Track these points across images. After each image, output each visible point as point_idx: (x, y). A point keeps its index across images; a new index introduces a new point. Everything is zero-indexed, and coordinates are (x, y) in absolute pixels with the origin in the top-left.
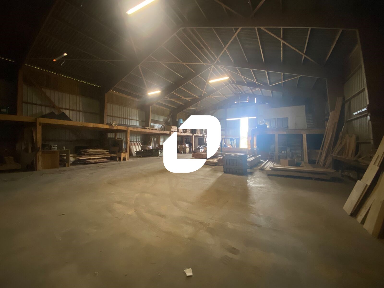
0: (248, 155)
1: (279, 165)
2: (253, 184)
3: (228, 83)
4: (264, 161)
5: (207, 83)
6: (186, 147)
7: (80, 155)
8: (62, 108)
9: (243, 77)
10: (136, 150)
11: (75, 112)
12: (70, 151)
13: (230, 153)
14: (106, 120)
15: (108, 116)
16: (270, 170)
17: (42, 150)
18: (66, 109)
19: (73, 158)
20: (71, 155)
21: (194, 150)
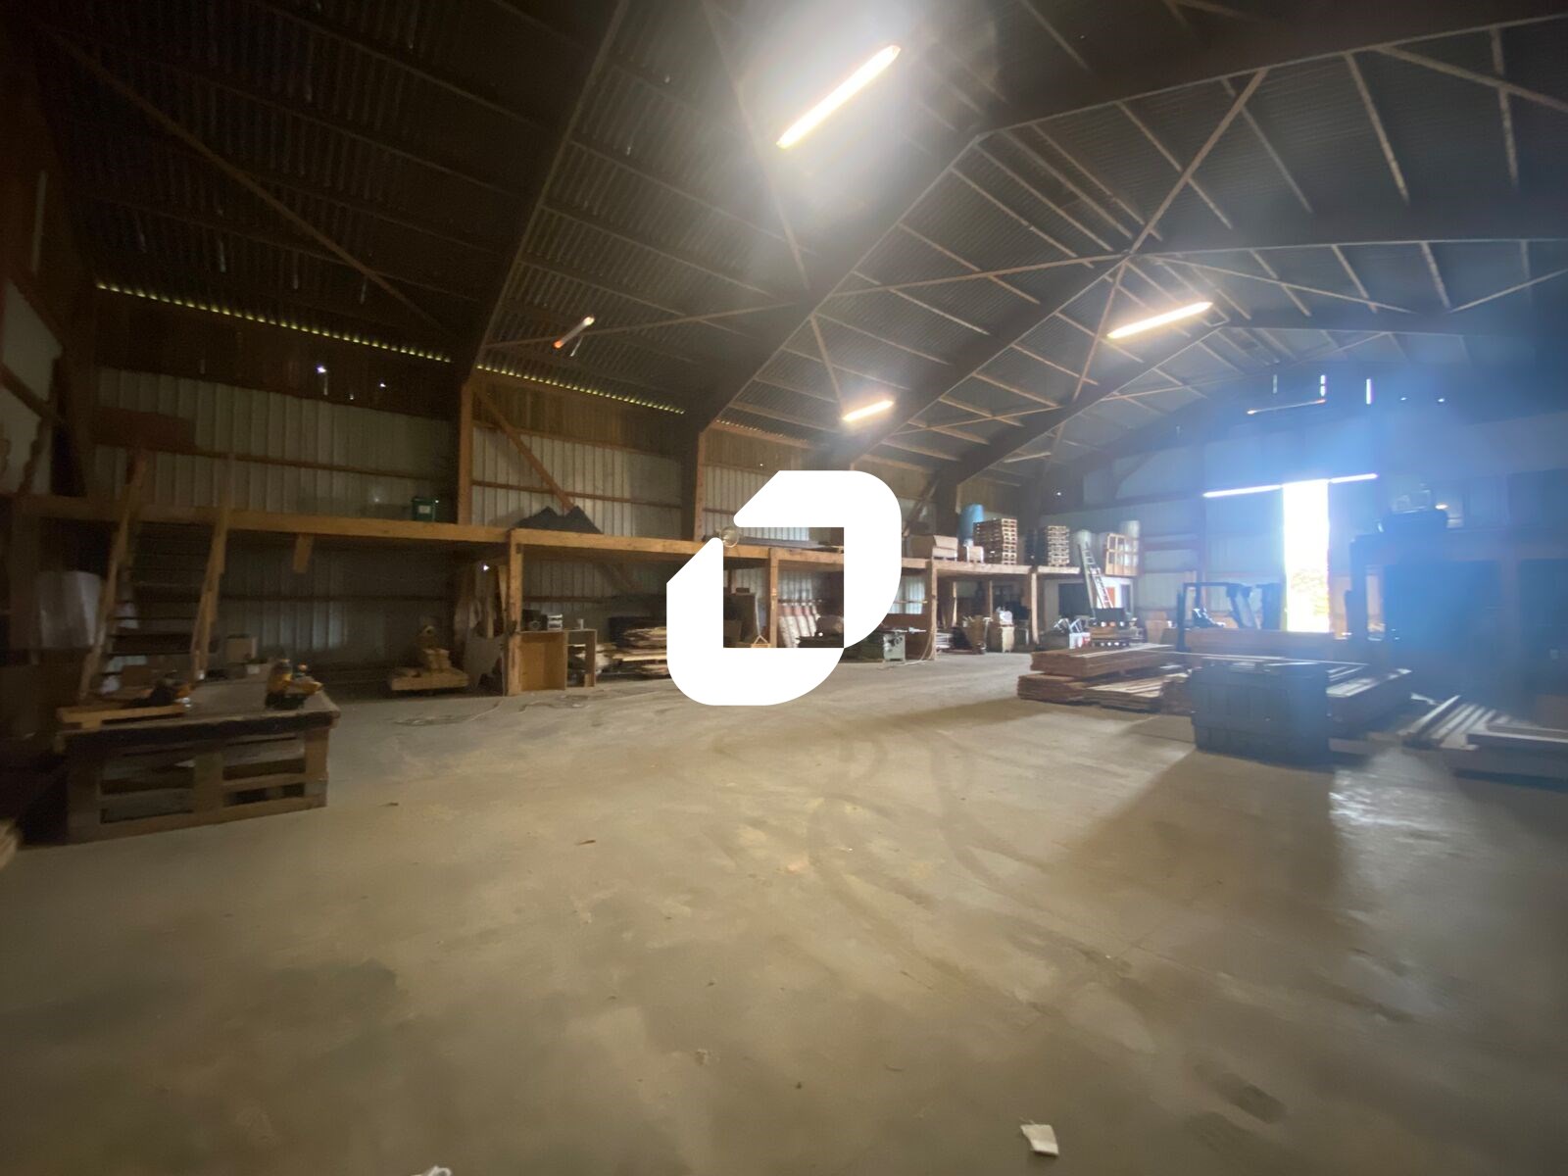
0: (1334, 666)
1: (1525, 726)
2: (1362, 816)
3: (1208, 324)
4: (1431, 702)
5: (1096, 342)
6: (1001, 623)
7: (625, 645)
8: (575, 495)
9: (1290, 286)
10: (800, 631)
11: (608, 504)
12: (596, 634)
13: (1229, 657)
14: (700, 527)
15: (707, 510)
16: (1472, 747)
17: (522, 630)
18: (584, 496)
19: (606, 656)
20: (598, 648)
21: (1040, 636)
